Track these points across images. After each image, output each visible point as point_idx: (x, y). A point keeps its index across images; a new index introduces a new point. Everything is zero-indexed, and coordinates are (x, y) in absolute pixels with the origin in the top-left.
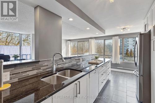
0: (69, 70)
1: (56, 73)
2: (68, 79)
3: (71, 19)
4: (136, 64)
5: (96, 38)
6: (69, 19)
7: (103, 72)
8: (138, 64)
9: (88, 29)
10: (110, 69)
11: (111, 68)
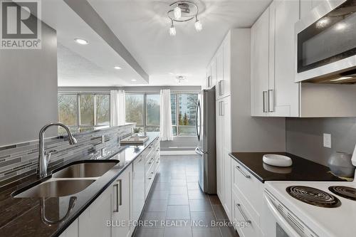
0: (83, 165)
1: (50, 177)
2: (95, 181)
3: (82, 42)
4: (199, 137)
5: (126, 89)
6: (75, 39)
7: (150, 158)
8: (202, 138)
9: (118, 68)
10: (160, 153)
11: (161, 150)
